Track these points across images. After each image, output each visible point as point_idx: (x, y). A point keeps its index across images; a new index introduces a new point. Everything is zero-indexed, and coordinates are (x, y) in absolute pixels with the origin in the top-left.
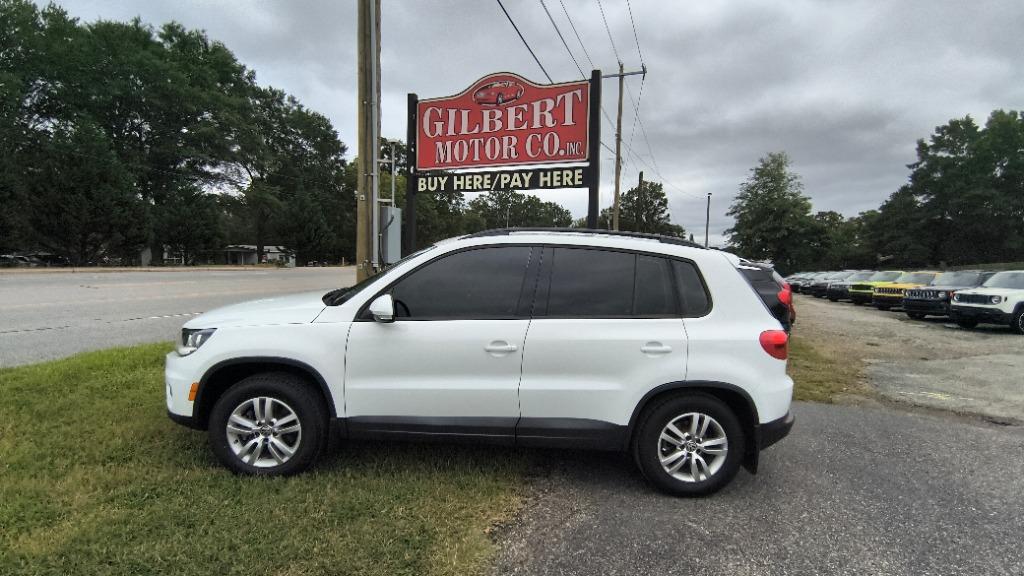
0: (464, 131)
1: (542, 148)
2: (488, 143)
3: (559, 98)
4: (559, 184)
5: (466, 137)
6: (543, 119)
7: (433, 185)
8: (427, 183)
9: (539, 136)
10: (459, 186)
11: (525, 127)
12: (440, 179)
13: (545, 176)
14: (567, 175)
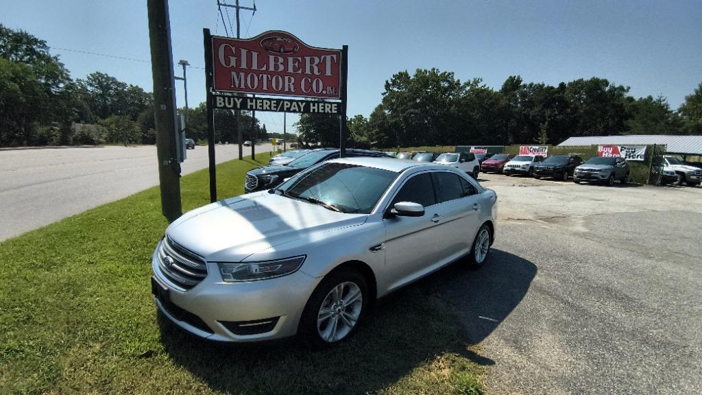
0: (255, 67)
1: (312, 88)
2: (274, 78)
3: (322, 57)
4: (323, 112)
6: (312, 69)
7: (229, 104)
8: (224, 101)
9: (310, 80)
10: (251, 106)
11: (300, 72)
12: (236, 99)
13: (314, 105)
14: (328, 107)
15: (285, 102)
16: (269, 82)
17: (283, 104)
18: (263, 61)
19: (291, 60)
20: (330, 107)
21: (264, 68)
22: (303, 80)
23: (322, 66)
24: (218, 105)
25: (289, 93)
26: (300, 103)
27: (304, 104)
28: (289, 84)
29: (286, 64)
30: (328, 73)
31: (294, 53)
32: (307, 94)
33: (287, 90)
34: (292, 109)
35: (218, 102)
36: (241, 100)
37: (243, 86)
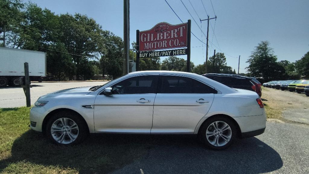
0: (152, 40)
1: (174, 44)
2: (159, 43)
3: (179, 29)
4: (179, 54)
5: (153, 42)
6: (174, 35)
7: (143, 56)
8: (142, 55)
9: (173, 40)
10: (151, 55)
11: (169, 38)
12: (145, 54)
13: (175, 52)
14: (181, 51)
15: (163, 52)
16: (157, 44)
17: (162, 53)
18: (155, 37)
19: (165, 33)
20: (182, 52)
21: (155, 40)
22: (170, 41)
23: (178, 33)
24: (140, 57)
25: (165, 48)
26: (169, 52)
27: (170, 52)
28: (164, 44)
29: (163, 36)
30: (181, 35)
31: (167, 30)
32: (171, 47)
33: (163, 47)
34: (166, 54)
35: (140, 55)
36: (147, 53)
37: (148, 48)
